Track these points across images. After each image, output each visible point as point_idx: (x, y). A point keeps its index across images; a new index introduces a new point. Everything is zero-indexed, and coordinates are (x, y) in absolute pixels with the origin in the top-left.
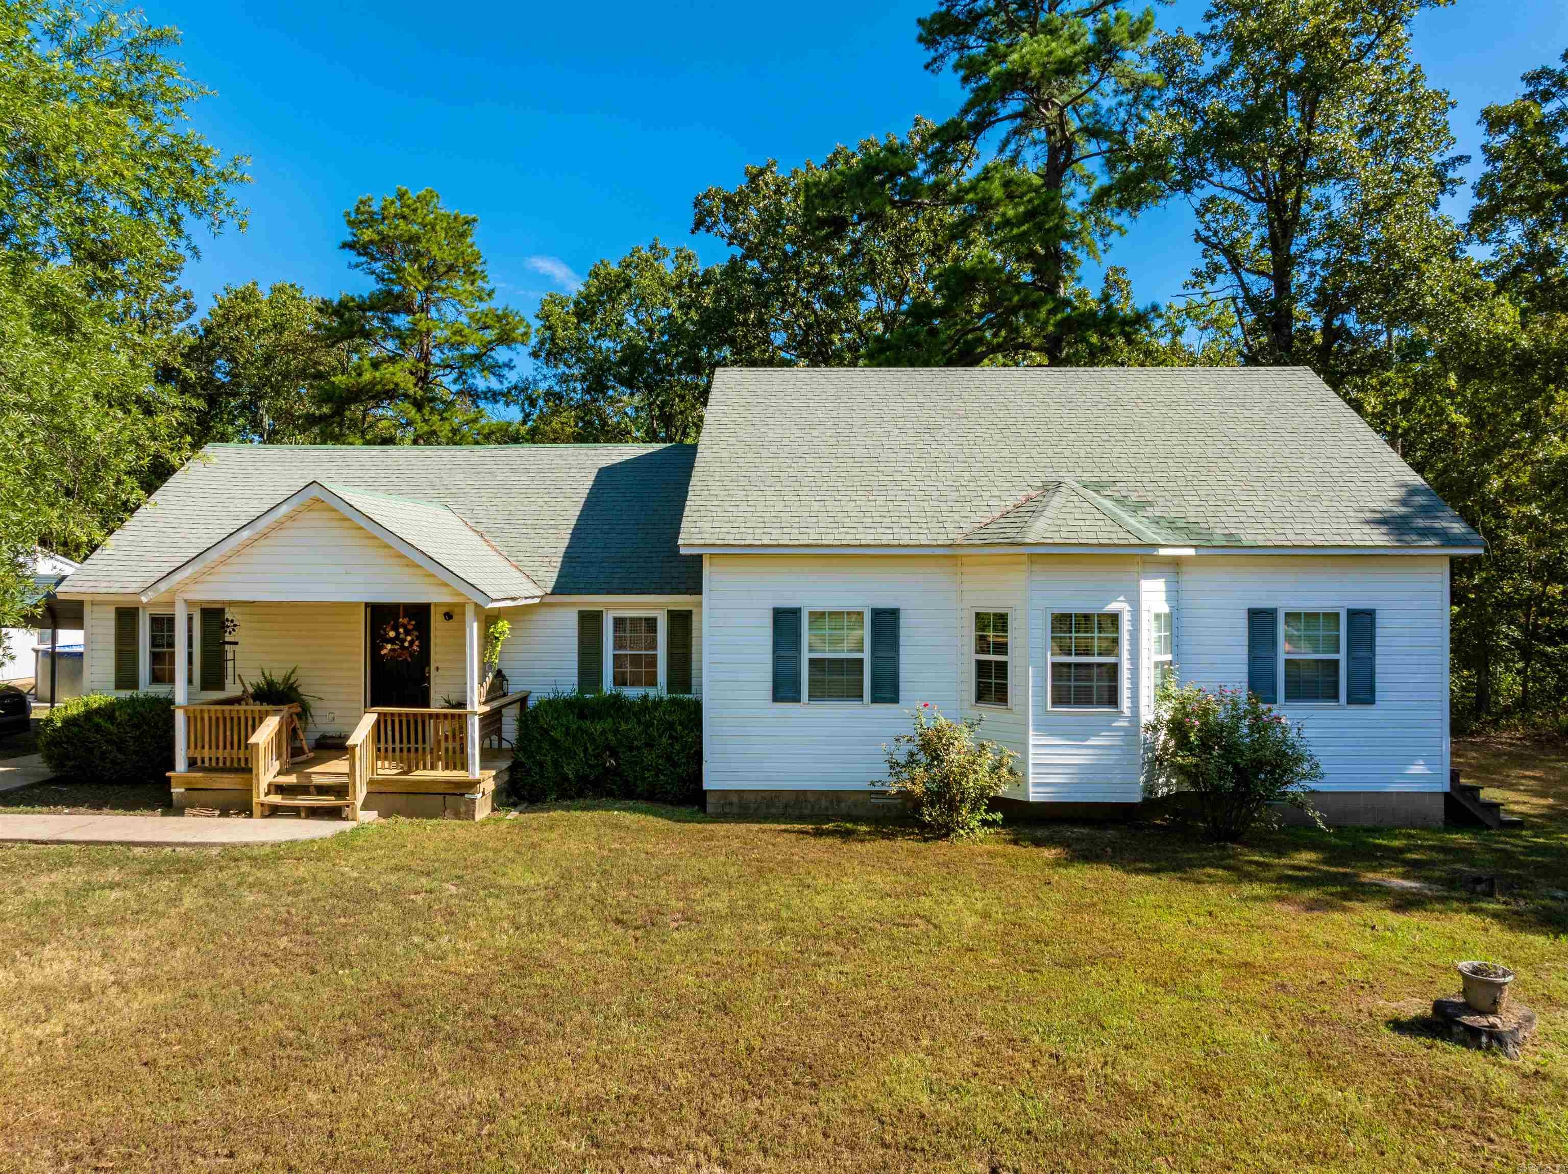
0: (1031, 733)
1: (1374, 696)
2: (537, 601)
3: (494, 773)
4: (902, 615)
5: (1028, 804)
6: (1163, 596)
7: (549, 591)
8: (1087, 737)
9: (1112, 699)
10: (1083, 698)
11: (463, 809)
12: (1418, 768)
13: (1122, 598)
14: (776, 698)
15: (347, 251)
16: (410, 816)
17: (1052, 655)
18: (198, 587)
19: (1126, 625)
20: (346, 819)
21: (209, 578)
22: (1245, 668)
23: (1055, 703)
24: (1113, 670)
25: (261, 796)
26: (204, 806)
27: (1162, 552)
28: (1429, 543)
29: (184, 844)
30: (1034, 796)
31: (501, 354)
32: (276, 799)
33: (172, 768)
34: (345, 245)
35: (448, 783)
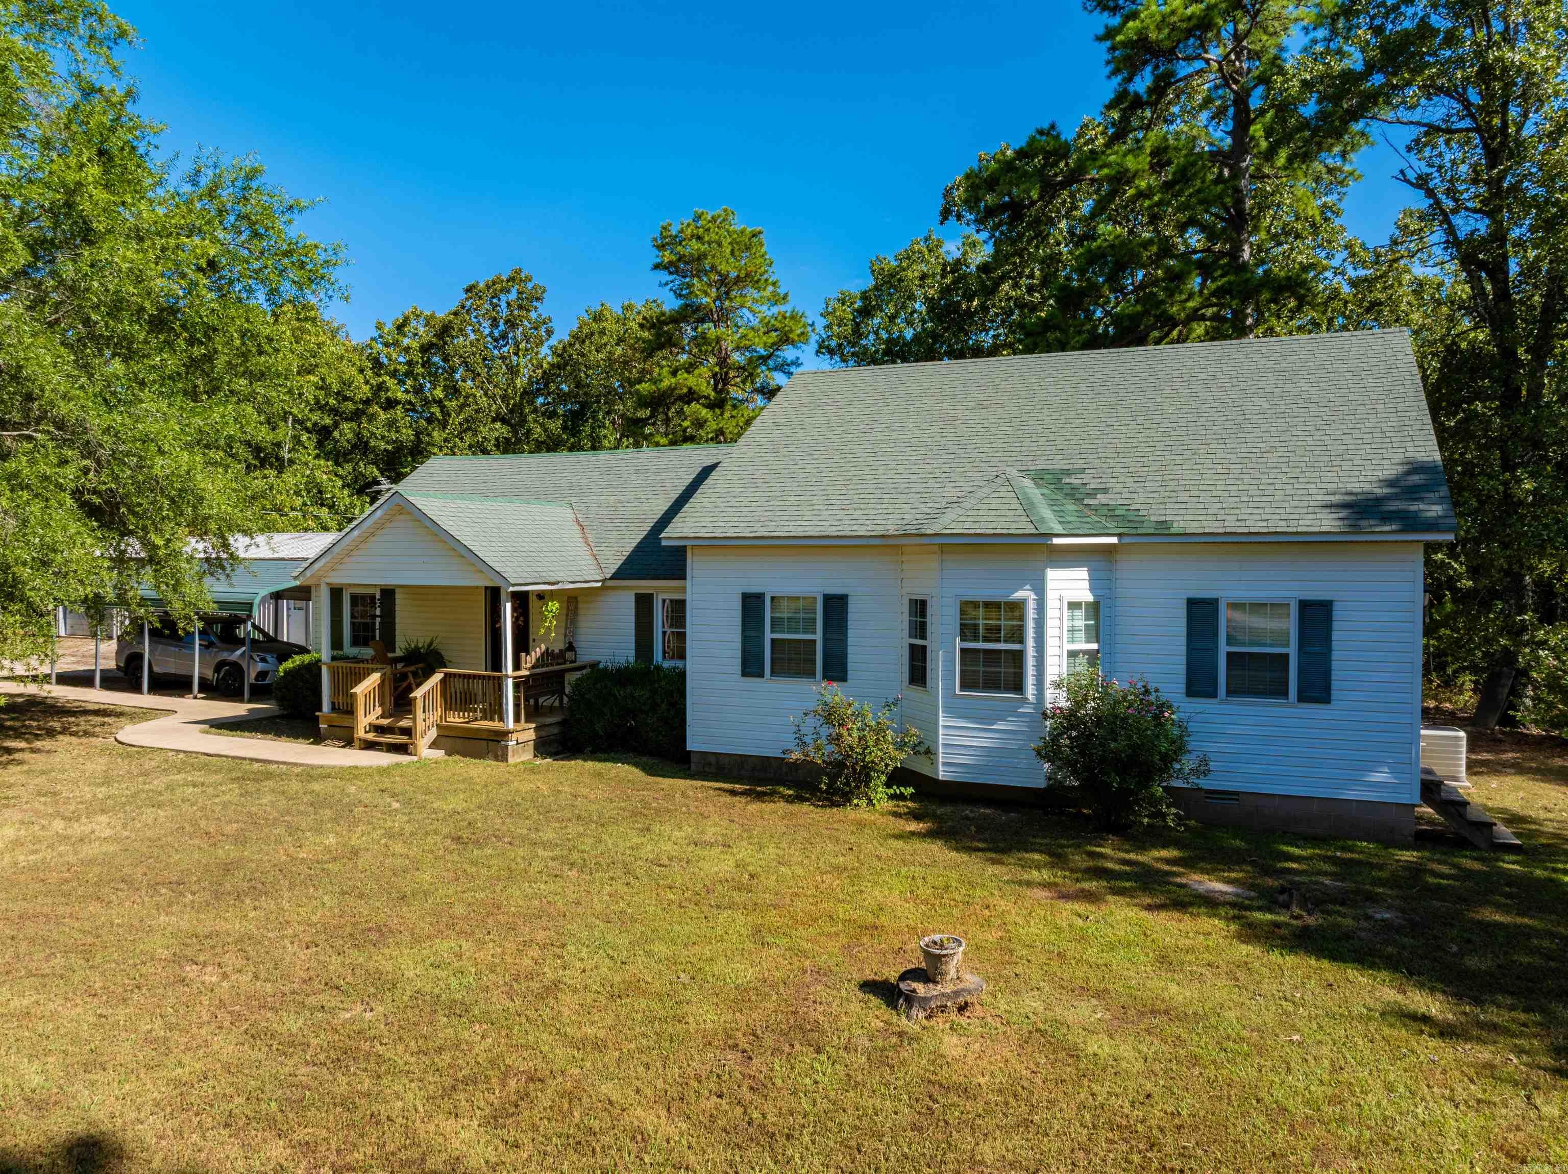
0: (941, 714)
1: (1329, 695)
2: (599, 584)
3: (534, 725)
4: (851, 601)
5: (936, 781)
6: (1086, 585)
7: (608, 576)
8: (993, 721)
9: (1018, 686)
10: (992, 684)
11: (500, 753)
12: (1380, 776)
13: (1028, 587)
14: (745, 674)
15: (658, 271)
16: (464, 756)
17: (962, 640)
18: (333, 573)
19: (1031, 614)
20: (410, 754)
21: (340, 567)
22: (1183, 659)
23: (963, 687)
24: (1018, 658)
25: (360, 733)
26: (338, 739)
27: (1056, 541)
28: (1387, 528)
29: (284, 763)
30: (942, 774)
31: (789, 353)
32: (371, 736)
33: (320, 710)
34: (657, 267)
35: (489, 731)
